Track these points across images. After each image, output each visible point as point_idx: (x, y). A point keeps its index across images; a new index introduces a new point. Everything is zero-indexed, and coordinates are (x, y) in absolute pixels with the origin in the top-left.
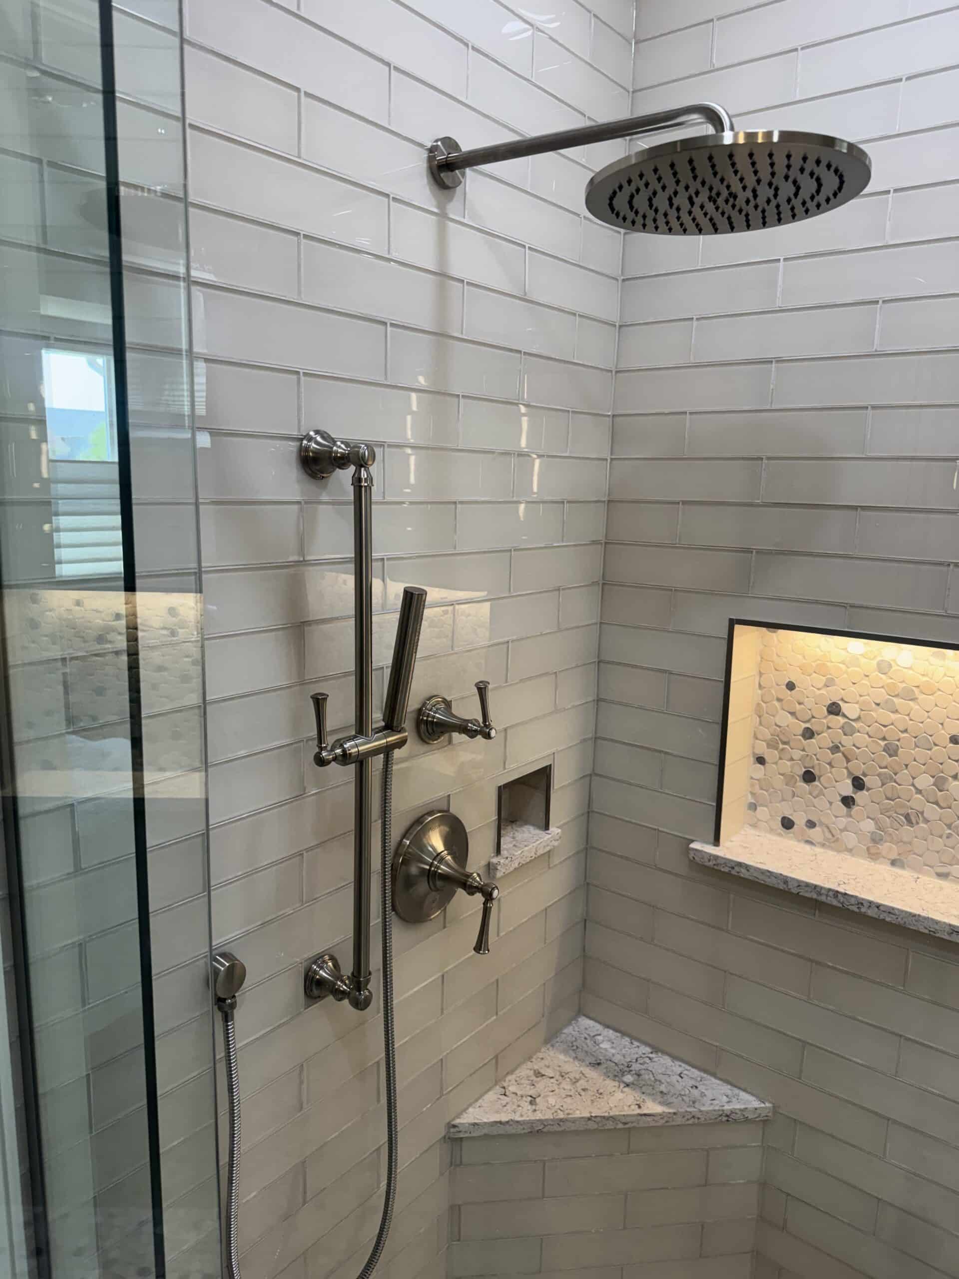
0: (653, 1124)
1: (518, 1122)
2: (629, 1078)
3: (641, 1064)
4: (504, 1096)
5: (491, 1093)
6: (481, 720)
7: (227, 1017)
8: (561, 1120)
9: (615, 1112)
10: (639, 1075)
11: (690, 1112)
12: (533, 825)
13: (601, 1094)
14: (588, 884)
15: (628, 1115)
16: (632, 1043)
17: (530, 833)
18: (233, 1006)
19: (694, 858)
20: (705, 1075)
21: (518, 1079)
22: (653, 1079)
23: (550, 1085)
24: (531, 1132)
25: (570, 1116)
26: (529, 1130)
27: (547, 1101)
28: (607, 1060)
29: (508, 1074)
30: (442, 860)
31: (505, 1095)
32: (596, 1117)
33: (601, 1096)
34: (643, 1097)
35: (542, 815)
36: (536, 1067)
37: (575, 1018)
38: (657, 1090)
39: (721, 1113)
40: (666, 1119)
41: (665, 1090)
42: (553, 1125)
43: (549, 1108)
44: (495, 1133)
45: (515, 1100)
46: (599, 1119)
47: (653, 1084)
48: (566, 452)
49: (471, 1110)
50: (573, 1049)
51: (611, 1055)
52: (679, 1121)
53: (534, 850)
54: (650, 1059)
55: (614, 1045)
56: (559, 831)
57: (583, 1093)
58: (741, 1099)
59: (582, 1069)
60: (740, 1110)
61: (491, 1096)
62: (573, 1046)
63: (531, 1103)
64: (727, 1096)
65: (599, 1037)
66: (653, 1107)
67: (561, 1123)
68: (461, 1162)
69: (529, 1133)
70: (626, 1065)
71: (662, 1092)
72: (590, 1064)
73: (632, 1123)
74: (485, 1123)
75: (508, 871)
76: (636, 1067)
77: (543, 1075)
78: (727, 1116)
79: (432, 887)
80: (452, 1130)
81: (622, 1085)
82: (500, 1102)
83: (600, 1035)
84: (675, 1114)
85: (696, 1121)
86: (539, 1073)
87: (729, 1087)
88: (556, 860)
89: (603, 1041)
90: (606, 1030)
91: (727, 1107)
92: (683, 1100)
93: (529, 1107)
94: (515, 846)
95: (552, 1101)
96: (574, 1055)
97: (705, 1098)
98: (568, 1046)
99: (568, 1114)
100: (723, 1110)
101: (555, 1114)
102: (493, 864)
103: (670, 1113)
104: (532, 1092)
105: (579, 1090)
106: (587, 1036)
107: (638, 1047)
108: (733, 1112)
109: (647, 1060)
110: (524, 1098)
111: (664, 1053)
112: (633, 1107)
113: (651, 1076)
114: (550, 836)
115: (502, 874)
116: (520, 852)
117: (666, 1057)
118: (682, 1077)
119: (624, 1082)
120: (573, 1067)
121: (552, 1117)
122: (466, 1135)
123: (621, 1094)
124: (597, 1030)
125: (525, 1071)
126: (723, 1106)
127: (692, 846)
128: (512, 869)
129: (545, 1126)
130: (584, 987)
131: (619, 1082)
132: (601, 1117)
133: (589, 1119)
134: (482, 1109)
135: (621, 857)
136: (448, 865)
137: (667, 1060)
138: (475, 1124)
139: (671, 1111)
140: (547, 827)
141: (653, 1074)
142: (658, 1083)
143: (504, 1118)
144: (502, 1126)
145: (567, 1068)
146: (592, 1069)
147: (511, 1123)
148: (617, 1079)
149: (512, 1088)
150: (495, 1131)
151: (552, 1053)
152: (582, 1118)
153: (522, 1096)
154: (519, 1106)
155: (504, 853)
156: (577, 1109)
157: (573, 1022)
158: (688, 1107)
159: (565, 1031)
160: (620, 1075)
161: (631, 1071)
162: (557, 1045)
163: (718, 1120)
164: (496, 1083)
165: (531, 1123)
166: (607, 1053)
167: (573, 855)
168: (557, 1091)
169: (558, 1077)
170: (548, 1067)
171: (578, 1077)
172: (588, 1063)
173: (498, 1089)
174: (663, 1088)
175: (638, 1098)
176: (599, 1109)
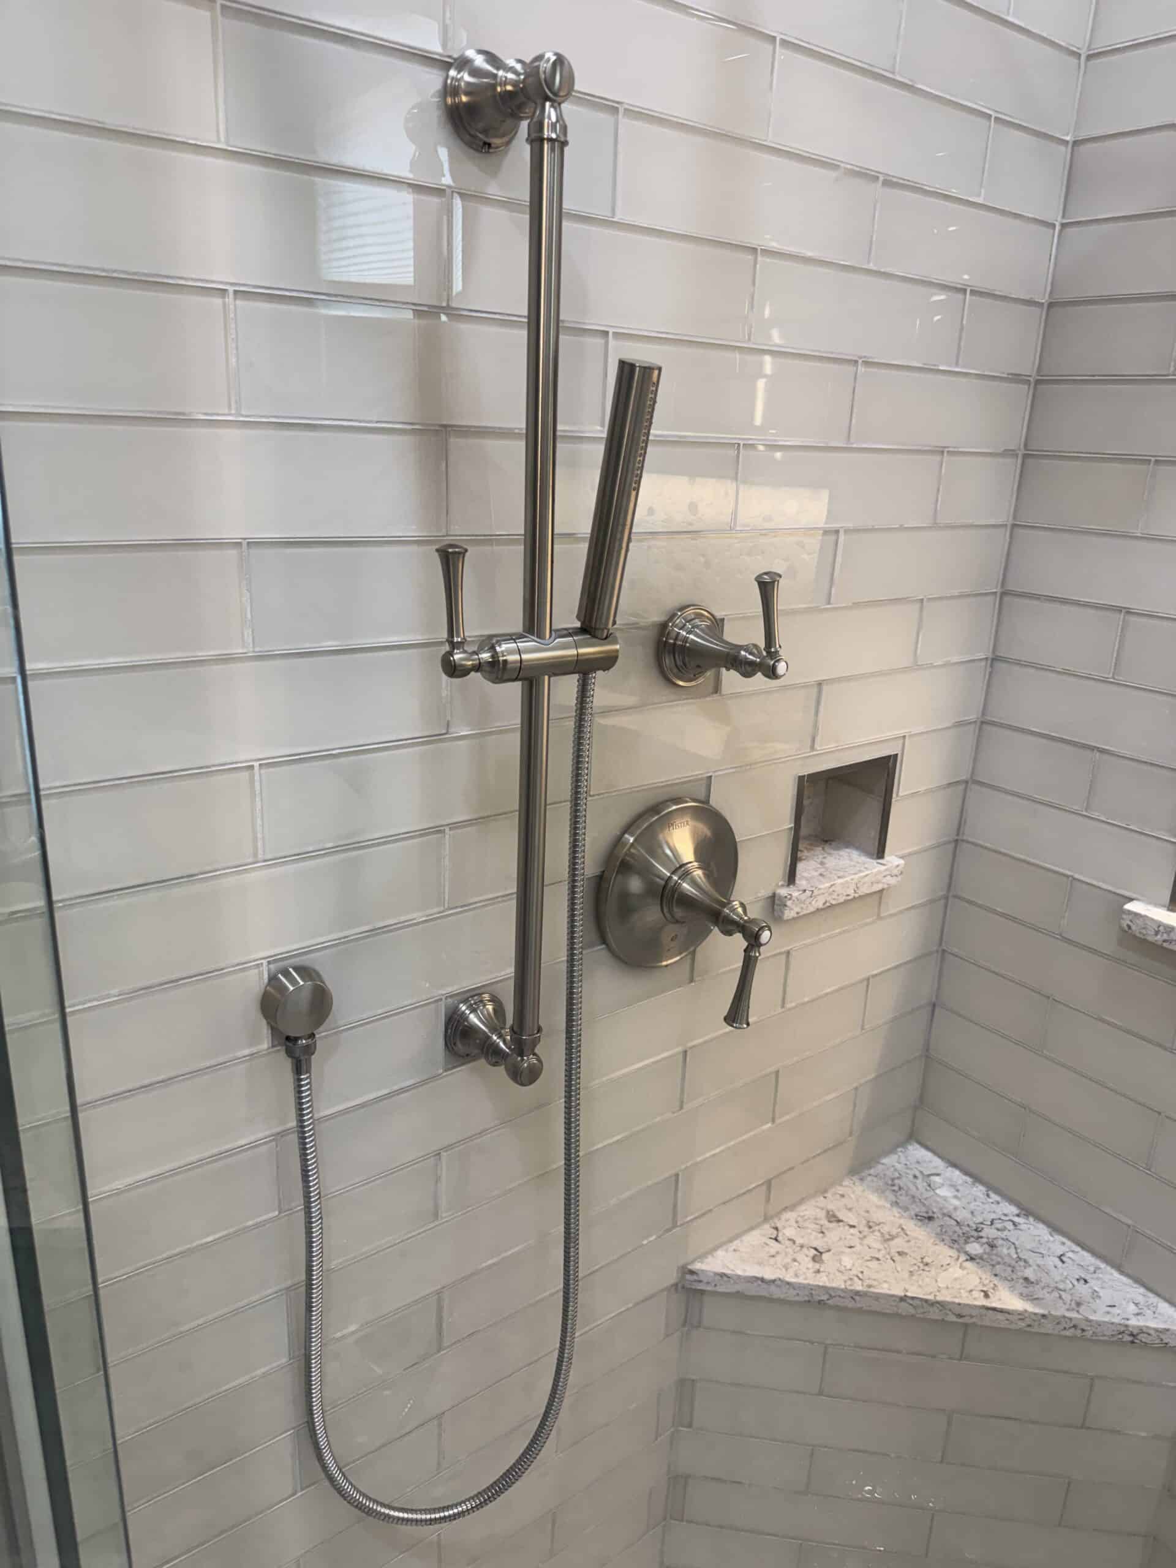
0: (1004, 1324)
1: (788, 1283)
2: (975, 1248)
3: (998, 1230)
4: (774, 1241)
5: (756, 1233)
6: (762, 645)
7: (300, 1067)
8: (857, 1293)
9: (945, 1297)
10: (992, 1246)
11: (1071, 1319)
12: (857, 848)
13: (927, 1264)
14: (944, 951)
15: (966, 1305)
16: (988, 1195)
17: (851, 860)
18: (310, 1050)
19: (1129, 927)
20: (1103, 1266)
21: (799, 1219)
22: (1015, 1256)
23: (849, 1237)
24: (809, 1301)
25: (872, 1290)
26: (806, 1298)
27: (840, 1261)
28: (944, 1215)
29: (785, 1209)
30: (686, 874)
31: (776, 1239)
32: (913, 1298)
33: (927, 1268)
34: (996, 1281)
35: (874, 833)
36: (830, 1207)
37: (903, 1144)
38: (1020, 1274)
39: (1122, 1329)
40: (1028, 1321)
41: (1032, 1278)
42: (843, 1298)
43: (840, 1271)
44: (753, 1293)
45: (790, 1250)
46: (915, 1303)
47: (1013, 1263)
48: (979, 195)
49: (720, 1253)
50: (893, 1187)
51: (951, 1208)
52: (1048, 1327)
53: (854, 886)
54: (1014, 1224)
55: (959, 1195)
56: (902, 862)
57: (897, 1258)
58: (1159, 1314)
59: (902, 1221)
60: (1156, 1330)
61: (755, 1238)
62: (893, 1185)
63: (814, 1259)
64: (1136, 1304)
65: (937, 1179)
66: (1009, 1300)
67: (857, 1298)
68: (700, 1322)
69: (805, 1301)
70: (974, 1226)
71: (1026, 1279)
72: (917, 1216)
73: (972, 1317)
74: (739, 1277)
75: (805, 912)
76: (989, 1232)
77: (839, 1221)
78: (1132, 1335)
79: (668, 915)
80: (688, 1277)
81: (963, 1257)
82: (767, 1249)
83: (938, 1175)
84: (1044, 1316)
85: (1079, 1333)
86: (834, 1216)
87: (1142, 1290)
88: (892, 906)
89: (943, 1185)
90: (950, 1169)
91: (1134, 1322)
92: (1060, 1297)
93: (811, 1265)
94: (821, 875)
95: (847, 1261)
96: (894, 1199)
97: (1098, 1301)
98: (887, 1184)
99: (870, 1286)
100: (1126, 1326)
101: (849, 1282)
102: (780, 897)
103: (1035, 1314)
104: (819, 1243)
105: (893, 1251)
106: (918, 1174)
107: (998, 1203)
108: (1141, 1330)
109: (1010, 1226)
110: (805, 1250)
111: (1039, 1218)
112: (976, 1294)
113: (1013, 1251)
114: (883, 868)
115: (793, 914)
116: (828, 885)
117: (1041, 1226)
118: (1063, 1262)
119: (966, 1253)
120: (889, 1217)
121: (843, 1287)
122: (709, 1288)
123: (960, 1271)
124: (935, 1167)
125: (811, 1210)
126: (1128, 1319)
127: (1129, 906)
128: (812, 909)
129: (831, 1297)
130: (922, 1102)
131: (958, 1251)
132: (921, 1299)
133: (903, 1299)
134: (738, 1253)
135: (1003, 915)
136: (694, 883)
137: (1042, 1231)
138: (722, 1275)
139: (1041, 1311)
140: (880, 853)
141: (1016, 1248)
142: (1022, 1263)
143: (769, 1275)
144: (764, 1286)
145: (877, 1216)
146: (920, 1223)
147: (778, 1282)
148: (956, 1246)
149: (789, 1232)
150: (753, 1290)
151: (859, 1188)
152: (893, 1296)
153: (802, 1246)
154: (795, 1260)
155: (801, 882)
156: (885, 1281)
157: (899, 1149)
158: (1068, 1310)
159: (884, 1161)
160: (962, 1241)
161: (982, 1237)
162: (869, 1178)
163: (1115, 1339)
164: (766, 1219)
165: (811, 1288)
166: (947, 1205)
167: (923, 905)
168: (858, 1248)
169: (863, 1227)
170: (850, 1209)
171: (894, 1232)
172: (913, 1213)
173: (767, 1229)
174: (1029, 1273)
175: (987, 1282)
176: (920, 1286)
